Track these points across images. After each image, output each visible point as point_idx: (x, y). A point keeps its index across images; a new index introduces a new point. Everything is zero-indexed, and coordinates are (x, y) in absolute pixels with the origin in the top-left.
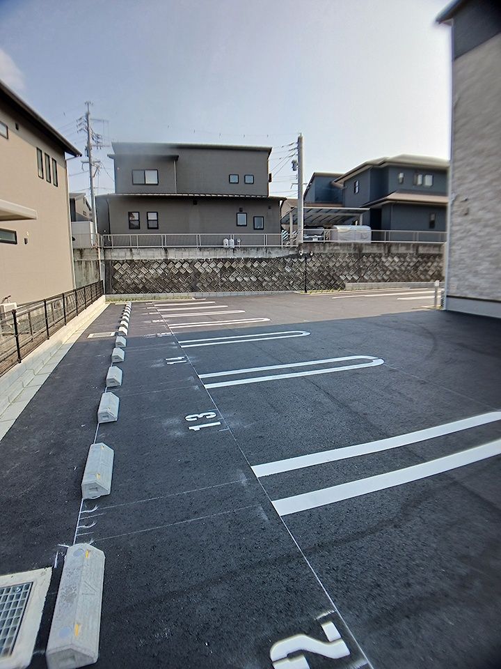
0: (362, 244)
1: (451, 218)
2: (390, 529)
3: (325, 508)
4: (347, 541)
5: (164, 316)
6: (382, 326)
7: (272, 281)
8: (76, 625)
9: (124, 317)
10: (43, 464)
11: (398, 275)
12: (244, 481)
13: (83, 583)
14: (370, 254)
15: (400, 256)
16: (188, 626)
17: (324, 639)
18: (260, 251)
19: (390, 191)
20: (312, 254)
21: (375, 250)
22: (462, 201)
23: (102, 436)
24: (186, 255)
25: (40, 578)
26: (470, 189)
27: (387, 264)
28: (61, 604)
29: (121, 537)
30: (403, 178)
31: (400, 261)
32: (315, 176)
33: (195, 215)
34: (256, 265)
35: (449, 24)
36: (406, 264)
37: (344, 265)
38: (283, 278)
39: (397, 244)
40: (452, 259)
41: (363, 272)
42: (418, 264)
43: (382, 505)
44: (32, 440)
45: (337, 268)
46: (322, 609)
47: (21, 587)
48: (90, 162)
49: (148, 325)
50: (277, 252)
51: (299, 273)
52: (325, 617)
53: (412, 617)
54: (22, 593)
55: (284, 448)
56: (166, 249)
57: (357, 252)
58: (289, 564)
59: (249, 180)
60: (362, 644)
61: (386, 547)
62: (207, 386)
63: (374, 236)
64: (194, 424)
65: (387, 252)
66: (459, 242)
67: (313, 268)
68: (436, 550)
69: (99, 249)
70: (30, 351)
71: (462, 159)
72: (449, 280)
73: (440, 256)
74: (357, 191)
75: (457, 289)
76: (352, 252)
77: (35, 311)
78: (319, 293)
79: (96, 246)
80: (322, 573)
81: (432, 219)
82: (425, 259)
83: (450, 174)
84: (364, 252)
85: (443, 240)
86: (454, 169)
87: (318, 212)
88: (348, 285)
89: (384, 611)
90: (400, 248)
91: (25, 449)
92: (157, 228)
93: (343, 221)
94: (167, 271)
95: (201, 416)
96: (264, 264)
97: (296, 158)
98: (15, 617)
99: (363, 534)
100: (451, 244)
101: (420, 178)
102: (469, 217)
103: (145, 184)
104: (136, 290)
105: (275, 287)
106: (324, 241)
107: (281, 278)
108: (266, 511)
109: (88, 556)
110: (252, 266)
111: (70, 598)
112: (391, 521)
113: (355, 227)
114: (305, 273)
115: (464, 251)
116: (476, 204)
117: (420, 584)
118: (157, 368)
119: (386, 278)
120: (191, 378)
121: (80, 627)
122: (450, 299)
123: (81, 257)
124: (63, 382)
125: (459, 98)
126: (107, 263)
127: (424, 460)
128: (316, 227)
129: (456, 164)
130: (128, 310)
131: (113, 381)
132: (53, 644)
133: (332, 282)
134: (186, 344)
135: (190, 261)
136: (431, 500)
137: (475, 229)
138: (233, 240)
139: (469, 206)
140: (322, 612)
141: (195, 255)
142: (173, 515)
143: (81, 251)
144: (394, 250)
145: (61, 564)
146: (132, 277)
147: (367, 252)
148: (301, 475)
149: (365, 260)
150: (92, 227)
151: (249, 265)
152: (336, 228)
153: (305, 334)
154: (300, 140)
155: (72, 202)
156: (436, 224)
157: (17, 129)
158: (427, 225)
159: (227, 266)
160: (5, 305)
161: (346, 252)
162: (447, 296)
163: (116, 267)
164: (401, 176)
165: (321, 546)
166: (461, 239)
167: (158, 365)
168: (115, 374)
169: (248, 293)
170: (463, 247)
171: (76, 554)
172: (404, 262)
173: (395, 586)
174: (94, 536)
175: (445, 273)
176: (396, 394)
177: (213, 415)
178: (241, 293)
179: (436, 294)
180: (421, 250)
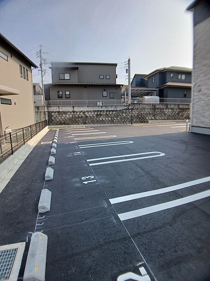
0: (155, 104)
1: (193, 93)
2: (168, 227)
3: (141, 217)
4: (150, 231)
5: (72, 135)
6: (164, 139)
7: (118, 119)
8: (36, 267)
9: (56, 135)
10: (22, 198)
11: (171, 117)
12: (106, 206)
13: (38, 249)
14: (159, 108)
15: (171, 109)
16: (82, 268)
17: (140, 274)
18: (113, 107)
19: (167, 82)
20: (134, 108)
21: (161, 106)
22: (198, 86)
23: (47, 186)
24: (82, 109)
25: (21, 246)
26: (201, 81)
27: (166, 113)
28: (29, 258)
29: (54, 229)
30: (173, 76)
31: (172, 111)
32: (136, 75)
33: (85, 92)
34: (111, 113)
35: (192, 11)
36: (174, 112)
37: (148, 113)
38: (122, 118)
39: (170, 104)
40: (194, 111)
41: (156, 116)
42: (179, 113)
43: (165, 216)
44: (18, 187)
45: (145, 114)
46: (139, 261)
47: (13, 250)
48: (41, 70)
49: (66, 138)
50: (120, 108)
51: (129, 116)
52: (140, 265)
53: (177, 265)
54: (13, 253)
55: (123, 191)
56: (73, 107)
57: (153, 107)
58: (125, 242)
59: (108, 77)
60: (156, 277)
61: (166, 235)
62: (90, 165)
63: (161, 100)
64: (85, 181)
65: (166, 107)
66: (197, 103)
67: (135, 114)
68: (187, 236)
69: (45, 107)
70: (16, 150)
71: (198, 68)
72: (192, 119)
73: (189, 109)
74: (153, 82)
75: (196, 123)
76: (151, 107)
77: (19, 133)
78: (137, 125)
79: (44, 105)
80: (139, 245)
81: (185, 93)
82: (182, 110)
83: (193, 74)
84: (156, 107)
85: (190, 102)
86: (194, 73)
87: (137, 90)
88: (150, 121)
89: (166, 262)
90: (171, 106)
91: (15, 191)
92: (70, 98)
93: (147, 94)
94: (74, 116)
95: (88, 177)
96: (114, 113)
97: (127, 68)
98: (10, 263)
99: (156, 229)
100: (193, 104)
101: (180, 76)
102: (201, 93)
103: (64, 79)
104: (61, 124)
105: (119, 122)
106: (140, 103)
107: (121, 118)
108: (115, 219)
109: (41, 237)
110: (109, 113)
111: (33, 255)
112: (168, 223)
113: (153, 97)
114: (132, 116)
115: (199, 107)
116: (204, 87)
117: (181, 251)
118: (69, 157)
119: (166, 118)
120: (84, 161)
121: (37, 268)
122: (193, 127)
123: (38, 110)
124: (30, 163)
125: (197, 42)
126: (49, 112)
127: (182, 197)
128: (136, 97)
129: (196, 70)
130: (57, 132)
131: (51, 162)
132: (26, 275)
133: (143, 120)
134: (82, 147)
135: (83, 112)
136: (185, 214)
137: (203, 97)
138: (101, 103)
139: (200, 88)
140: (139, 262)
141: (85, 109)
142: (76, 220)
143: (38, 107)
144: (169, 106)
145: (29, 241)
146: (59, 118)
147: (158, 107)
148: (130, 203)
149: (157, 111)
150: (43, 97)
151: (108, 113)
152: (144, 97)
153: (132, 142)
154: (129, 60)
155: (34, 87)
156: (187, 95)
157: (12, 57)
158: (183, 96)
159: (99, 113)
160: (6, 130)
161: (149, 107)
162: (192, 126)
163: (53, 114)
164: (172, 75)
165: (139, 234)
166: (197, 102)
167: (70, 156)
168: (52, 159)
169: (107, 125)
170: (198, 105)
171: (36, 236)
172: (173, 112)
173: (170, 252)
174: (43, 229)
175: (191, 116)
176: (171, 168)
177: (93, 177)
178: (105, 125)
179: (187, 125)
180: (181, 107)
